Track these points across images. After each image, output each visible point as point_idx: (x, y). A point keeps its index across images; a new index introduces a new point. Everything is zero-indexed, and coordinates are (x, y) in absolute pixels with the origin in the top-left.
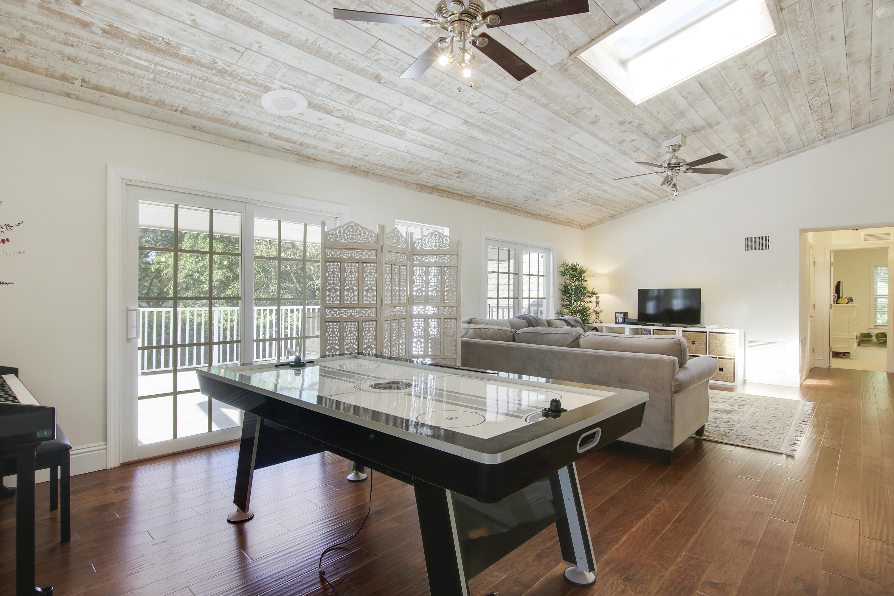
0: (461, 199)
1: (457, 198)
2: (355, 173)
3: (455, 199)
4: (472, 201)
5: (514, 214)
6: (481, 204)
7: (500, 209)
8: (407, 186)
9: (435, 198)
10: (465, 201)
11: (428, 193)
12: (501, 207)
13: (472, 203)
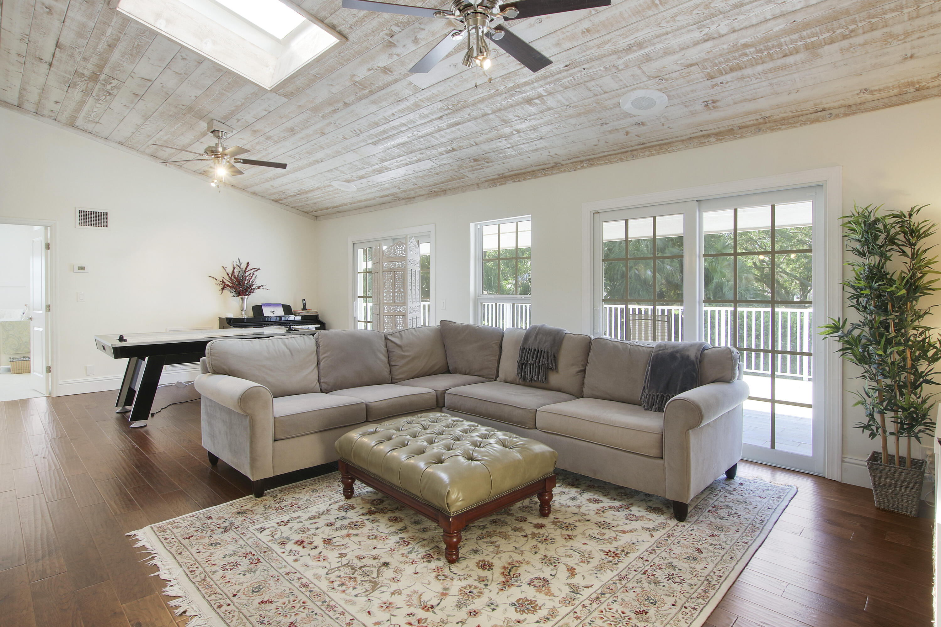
0: (545, 174)
1: (539, 175)
2: (437, 195)
3: (536, 177)
4: (563, 170)
5: (658, 154)
6: (579, 167)
7: (621, 160)
8: (479, 187)
9: (511, 187)
10: (552, 174)
11: (501, 184)
12: (623, 156)
13: (565, 171)
